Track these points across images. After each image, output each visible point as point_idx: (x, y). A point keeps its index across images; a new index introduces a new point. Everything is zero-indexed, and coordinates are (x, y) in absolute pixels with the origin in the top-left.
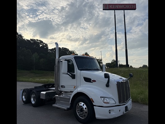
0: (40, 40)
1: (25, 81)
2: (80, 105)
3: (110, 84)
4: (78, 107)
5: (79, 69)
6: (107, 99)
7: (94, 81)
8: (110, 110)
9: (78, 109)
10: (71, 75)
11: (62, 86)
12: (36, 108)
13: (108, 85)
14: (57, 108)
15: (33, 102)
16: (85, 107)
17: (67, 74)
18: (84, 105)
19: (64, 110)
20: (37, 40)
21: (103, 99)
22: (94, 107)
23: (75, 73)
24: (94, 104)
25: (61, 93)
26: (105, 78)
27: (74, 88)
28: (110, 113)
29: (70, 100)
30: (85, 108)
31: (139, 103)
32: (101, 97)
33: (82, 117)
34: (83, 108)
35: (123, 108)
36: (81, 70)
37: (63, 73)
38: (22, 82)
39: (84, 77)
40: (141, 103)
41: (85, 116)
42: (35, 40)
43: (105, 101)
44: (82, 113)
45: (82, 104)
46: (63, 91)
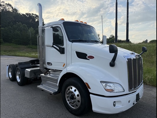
0: (35, 15)
1: (22, 56)
2: (70, 90)
3: (116, 62)
4: (68, 93)
5: (69, 41)
6: (111, 85)
7: (92, 57)
8: (115, 102)
9: (68, 95)
10: (58, 48)
11: (48, 63)
12: (21, 87)
13: (112, 64)
14: (43, 90)
15: (19, 80)
16: (77, 93)
17: (53, 47)
18: (75, 91)
19: (51, 94)
20: (33, 14)
21: (104, 84)
22: (91, 95)
23: (64, 46)
24: (90, 91)
25: (48, 71)
26: (110, 52)
27: (63, 66)
28: (114, 105)
29: (57, 81)
30: (78, 95)
31: (147, 84)
32: (101, 82)
33: (73, 107)
34: (75, 95)
35: (133, 97)
36: (73, 42)
37: (47, 46)
38: (18, 56)
39: (76, 52)
40: (149, 85)
41: (77, 106)
42: (30, 14)
43: (108, 88)
44: (73, 100)
45: (74, 88)
46: (50, 69)
